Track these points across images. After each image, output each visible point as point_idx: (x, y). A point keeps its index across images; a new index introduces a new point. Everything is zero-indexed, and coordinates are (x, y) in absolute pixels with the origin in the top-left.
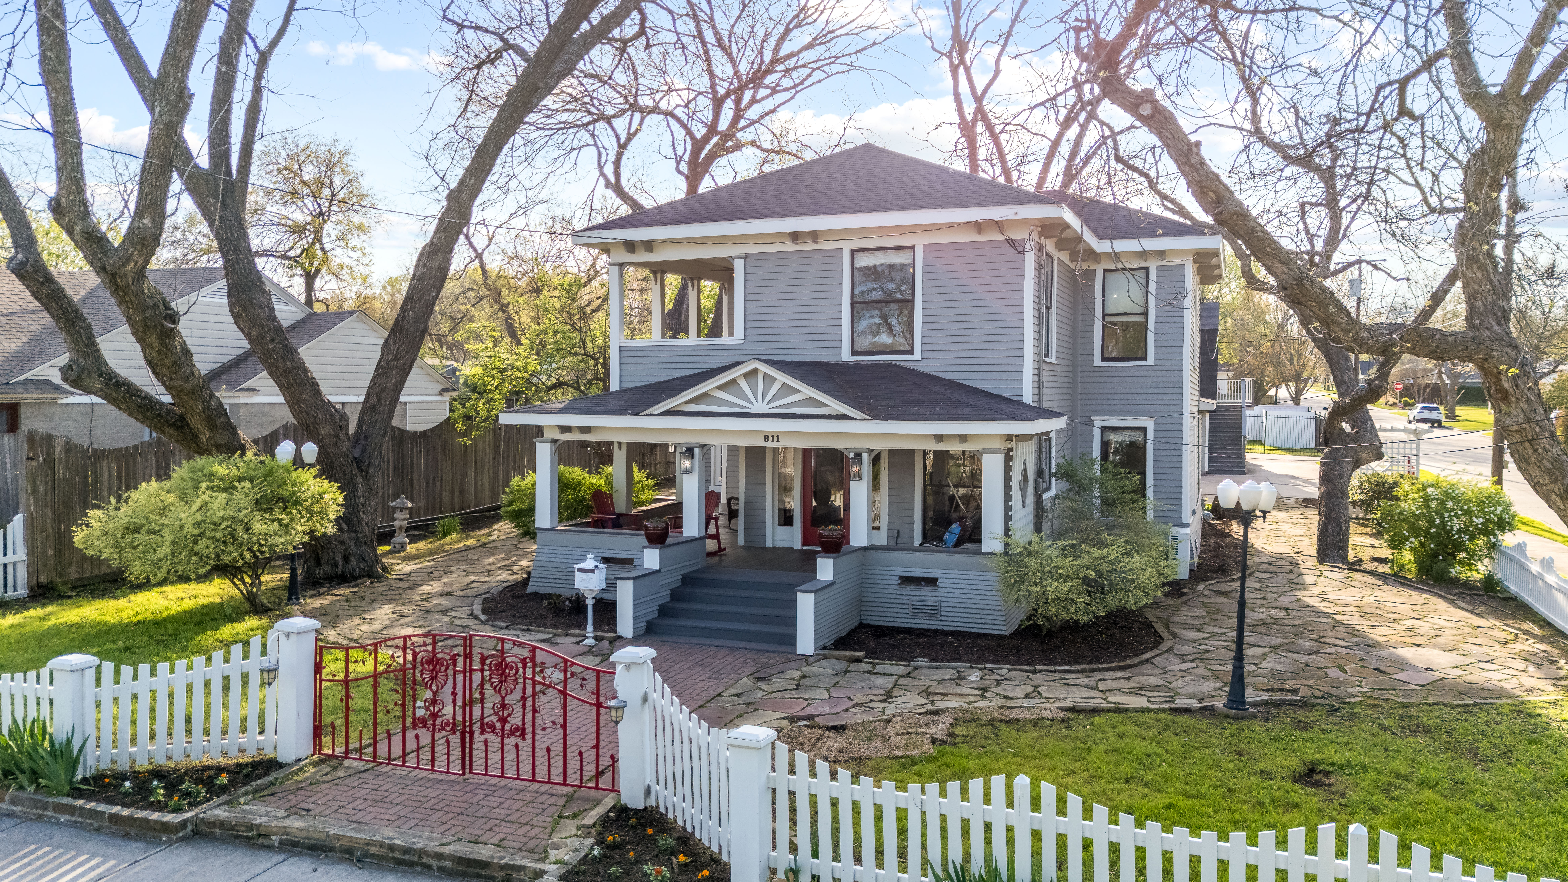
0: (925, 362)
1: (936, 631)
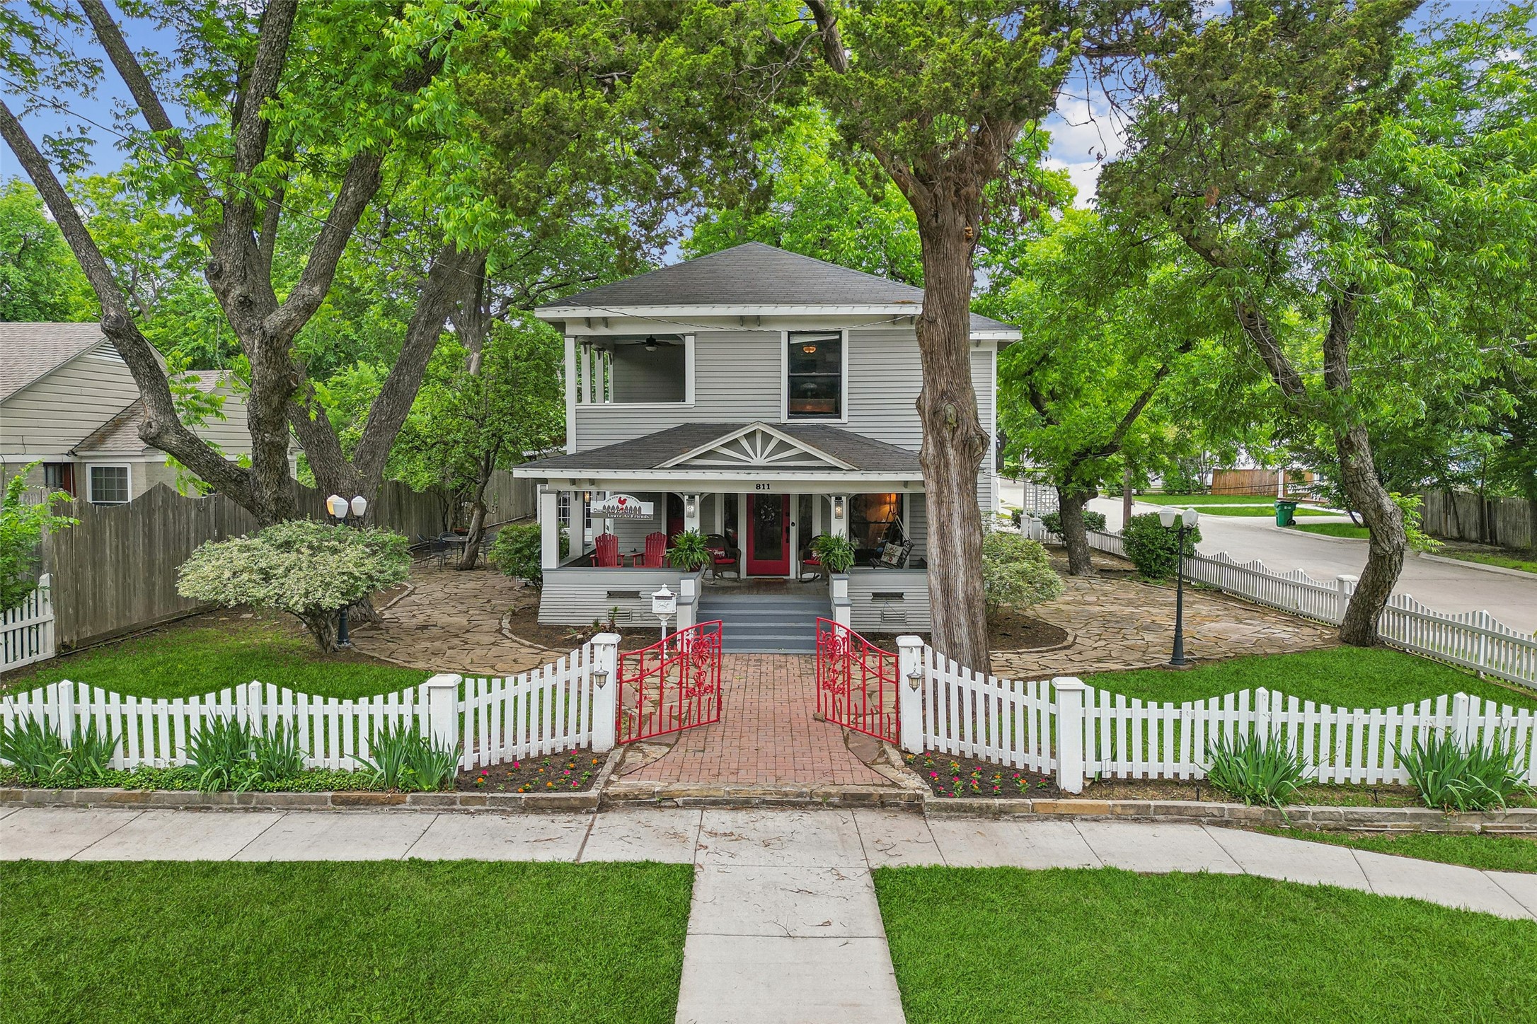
0: (851, 425)
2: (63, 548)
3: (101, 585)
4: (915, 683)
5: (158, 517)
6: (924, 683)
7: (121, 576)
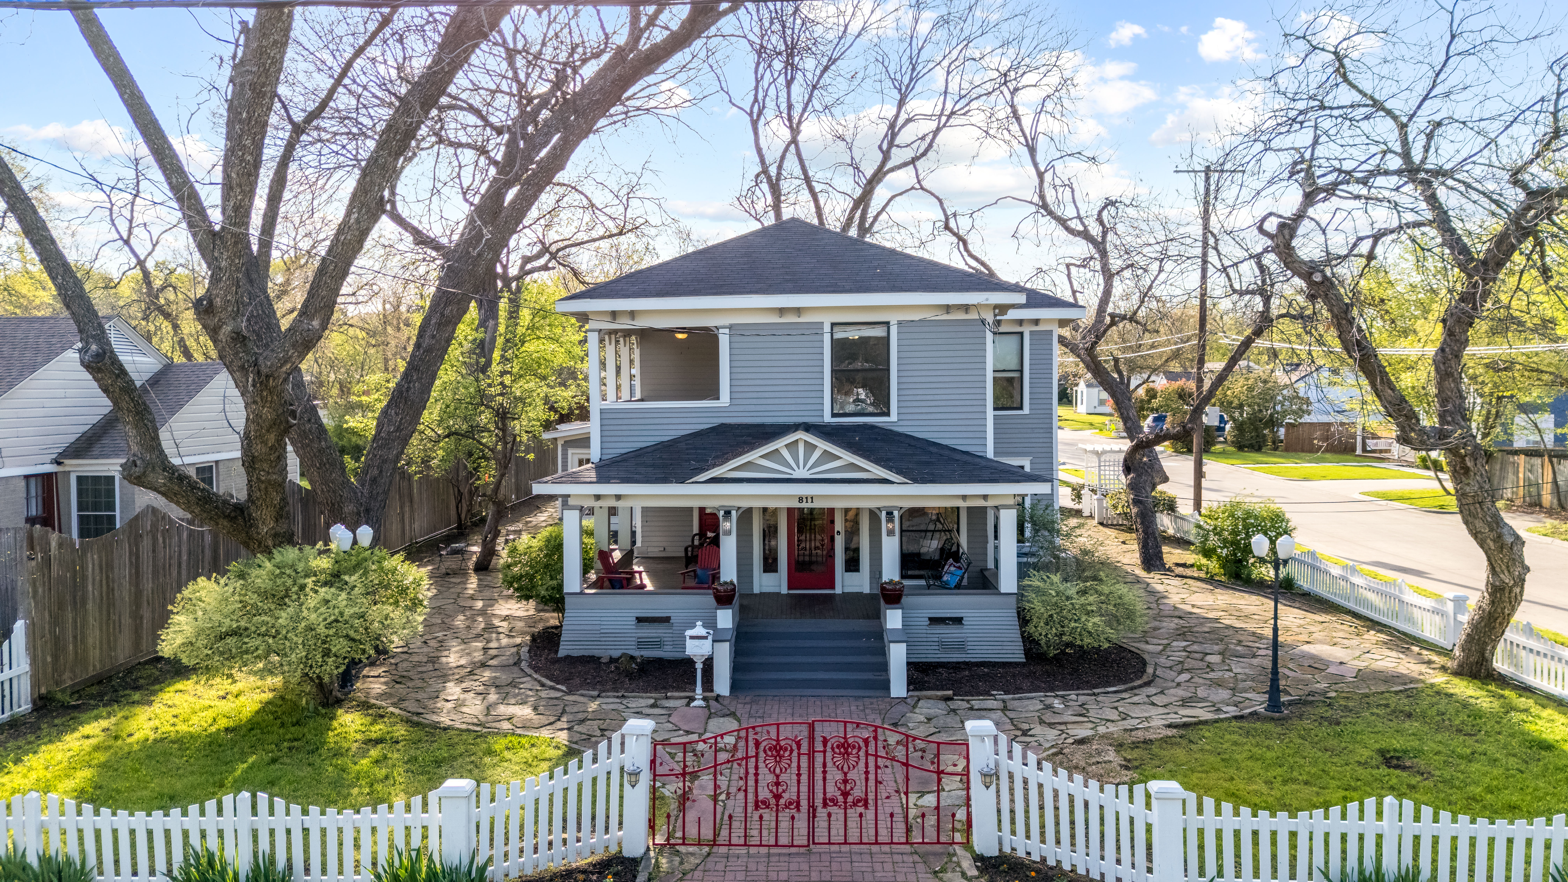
0: (901, 423)
1: (966, 664)
2: (40, 590)
3: (83, 627)
4: (988, 780)
5: (146, 544)
6: (998, 779)
7: (105, 613)
